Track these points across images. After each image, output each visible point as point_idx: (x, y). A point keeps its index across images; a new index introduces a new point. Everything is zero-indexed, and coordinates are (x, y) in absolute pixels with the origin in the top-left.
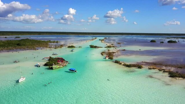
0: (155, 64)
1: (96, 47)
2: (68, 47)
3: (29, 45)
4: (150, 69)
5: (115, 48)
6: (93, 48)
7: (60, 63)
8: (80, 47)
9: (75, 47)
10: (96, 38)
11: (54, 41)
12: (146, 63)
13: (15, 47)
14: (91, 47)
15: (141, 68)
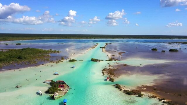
0: (155, 89)
1: (97, 61)
2: (69, 61)
3: (30, 58)
4: (150, 98)
5: (116, 61)
6: (94, 61)
7: (62, 89)
8: (81, 61)
9: (76, 61)
10: (98, 44)
11: (55, 51)
12: (147, 87)
13: (16, 62)
14: (92, 61)
15: (141, 97)
